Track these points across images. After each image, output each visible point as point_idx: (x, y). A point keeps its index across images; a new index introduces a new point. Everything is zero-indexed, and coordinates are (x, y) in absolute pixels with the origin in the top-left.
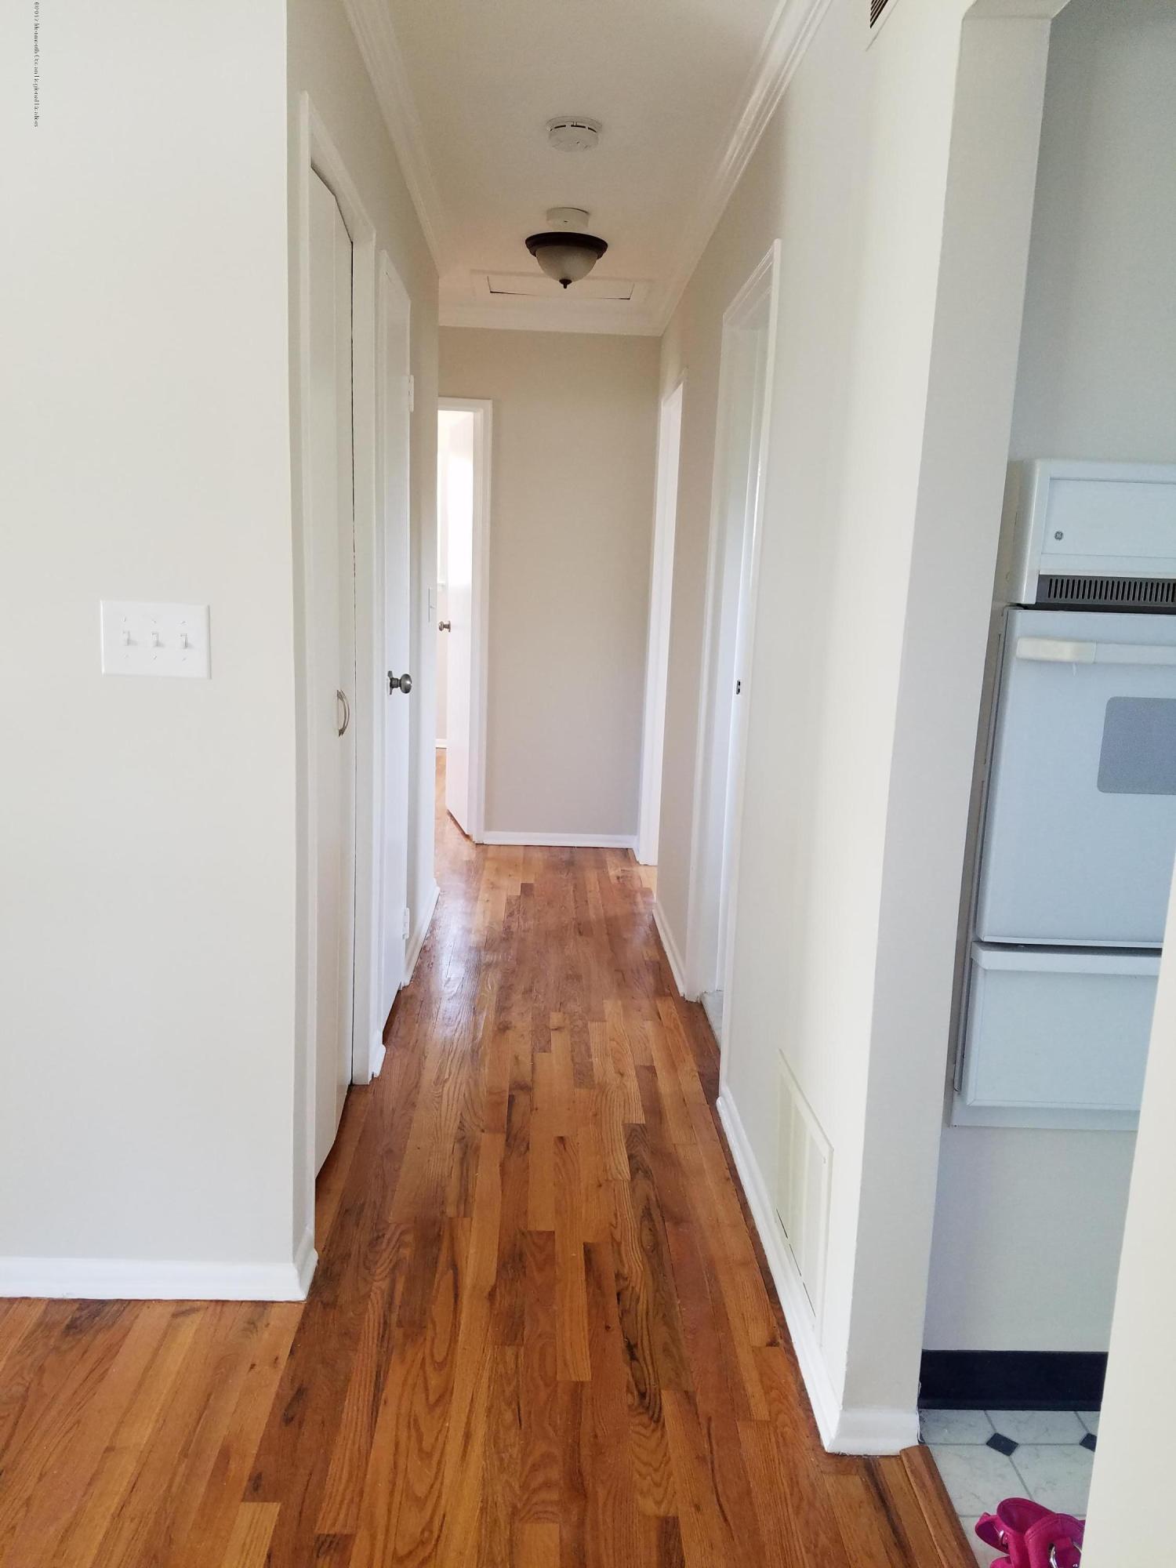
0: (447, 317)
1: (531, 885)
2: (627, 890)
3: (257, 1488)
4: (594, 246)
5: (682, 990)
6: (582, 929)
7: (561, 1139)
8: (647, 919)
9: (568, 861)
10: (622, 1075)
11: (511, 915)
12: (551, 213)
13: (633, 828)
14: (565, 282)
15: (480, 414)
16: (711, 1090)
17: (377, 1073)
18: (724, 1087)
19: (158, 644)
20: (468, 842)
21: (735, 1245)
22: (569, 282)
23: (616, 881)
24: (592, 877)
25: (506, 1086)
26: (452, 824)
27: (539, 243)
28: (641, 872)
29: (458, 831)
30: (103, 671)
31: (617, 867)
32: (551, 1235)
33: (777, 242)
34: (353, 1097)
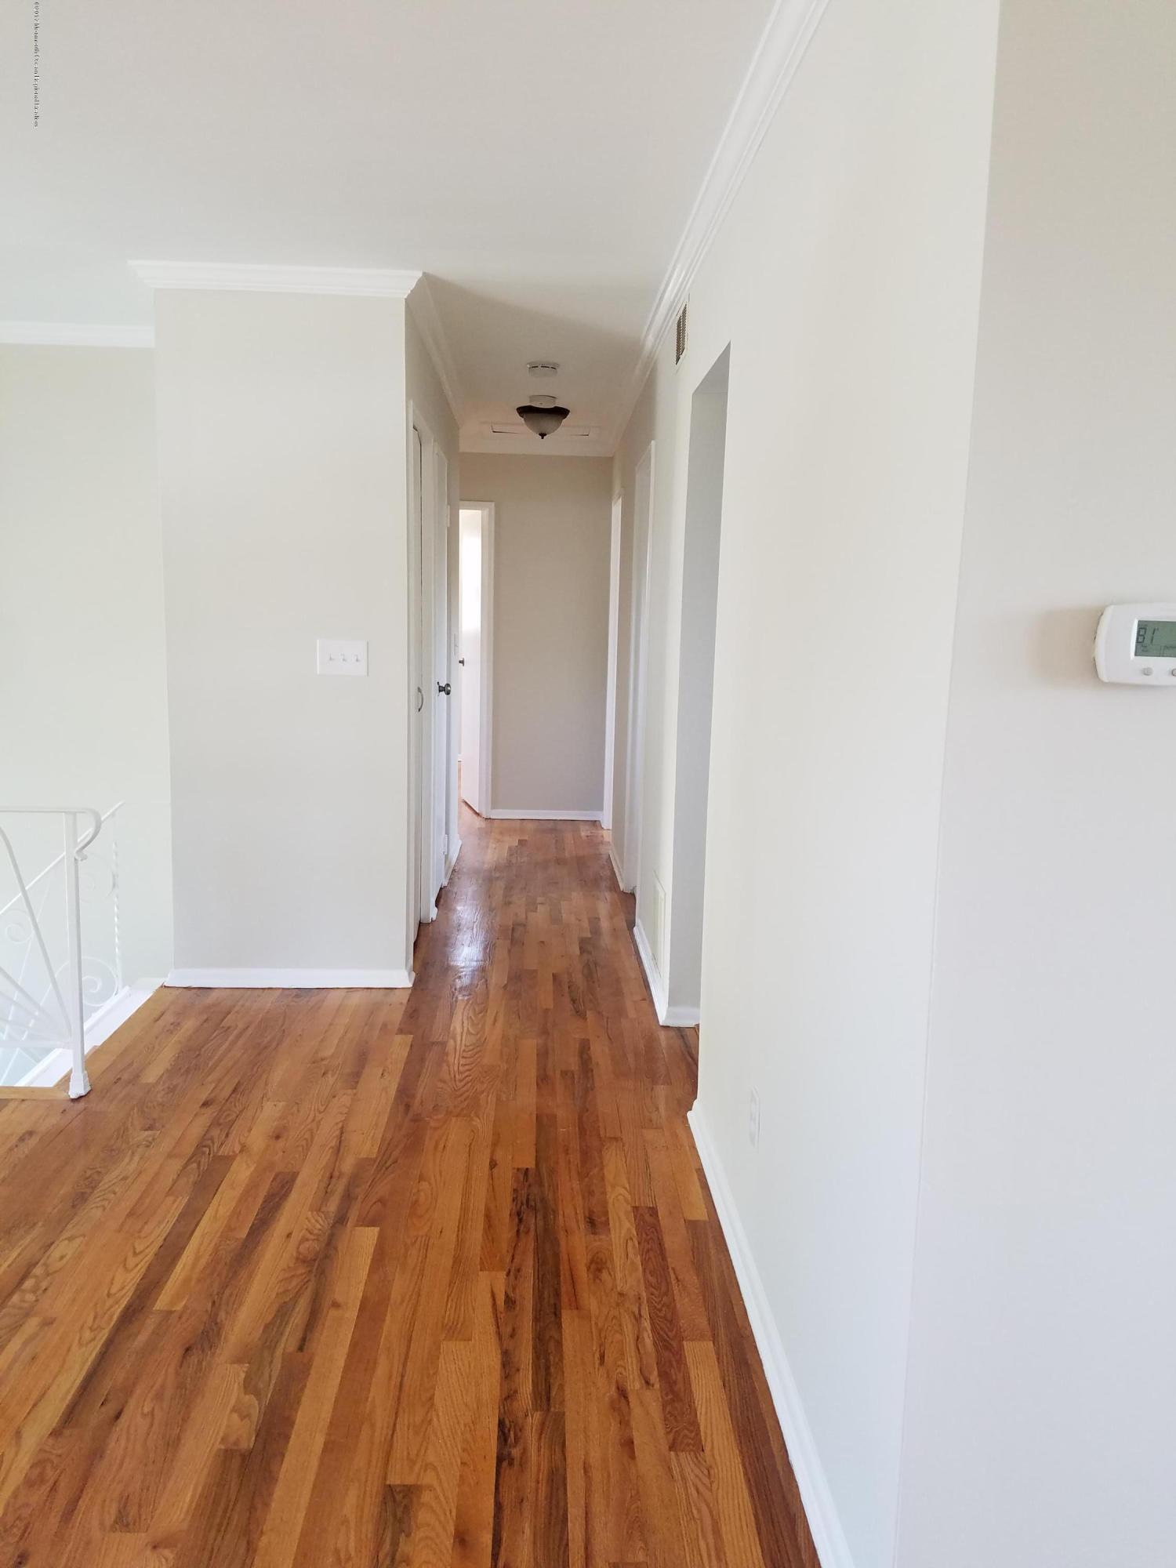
0: (465, 446)
1: (526, 840)
2: (594, 842)
3: (401, 1031)
4: (561, 413)
5: (622, 886)
6: (560, 862)
7: (543, 942)
8: (605, 857)
9: (553, 828)
10: (580, 920)
11: (511, 855)
12: (532, 398)
13: (601, 808)
14: (543, 435)
15: (486, 512)
16: (631, 924)
17: (434, 919)
18: (638, 921)
19: (344, 660)
20: (480, 818)
21: (633, 974)
22: (545, 435)
23: (586, 838)
24: (569, 838)
25: (511, 923)
26: (466, 808)
27: (525, 411)
28: (605, 833)
29: (471, 812)
30: (318, 673)
31: (587, 830)
32: (535, 971)
33: (653, 442)
34: (422, 928)
